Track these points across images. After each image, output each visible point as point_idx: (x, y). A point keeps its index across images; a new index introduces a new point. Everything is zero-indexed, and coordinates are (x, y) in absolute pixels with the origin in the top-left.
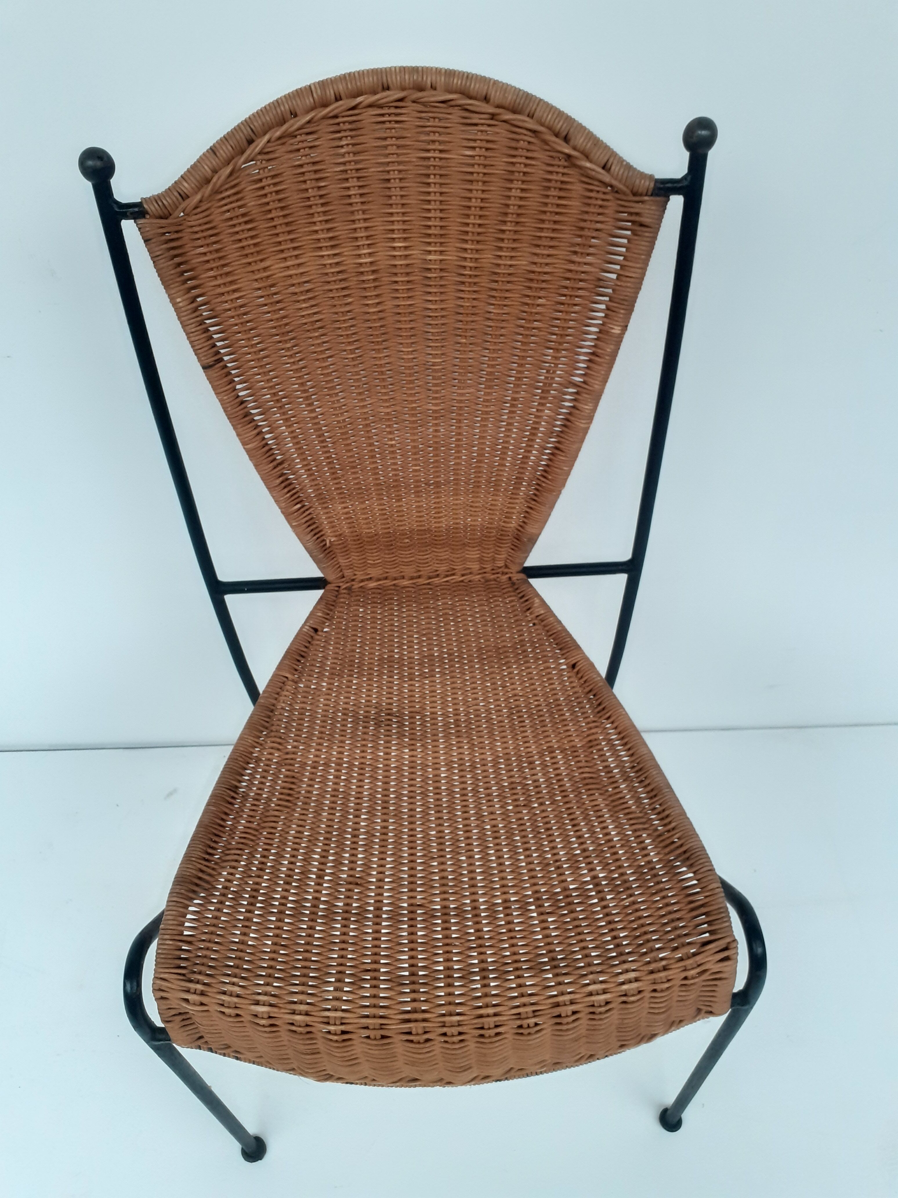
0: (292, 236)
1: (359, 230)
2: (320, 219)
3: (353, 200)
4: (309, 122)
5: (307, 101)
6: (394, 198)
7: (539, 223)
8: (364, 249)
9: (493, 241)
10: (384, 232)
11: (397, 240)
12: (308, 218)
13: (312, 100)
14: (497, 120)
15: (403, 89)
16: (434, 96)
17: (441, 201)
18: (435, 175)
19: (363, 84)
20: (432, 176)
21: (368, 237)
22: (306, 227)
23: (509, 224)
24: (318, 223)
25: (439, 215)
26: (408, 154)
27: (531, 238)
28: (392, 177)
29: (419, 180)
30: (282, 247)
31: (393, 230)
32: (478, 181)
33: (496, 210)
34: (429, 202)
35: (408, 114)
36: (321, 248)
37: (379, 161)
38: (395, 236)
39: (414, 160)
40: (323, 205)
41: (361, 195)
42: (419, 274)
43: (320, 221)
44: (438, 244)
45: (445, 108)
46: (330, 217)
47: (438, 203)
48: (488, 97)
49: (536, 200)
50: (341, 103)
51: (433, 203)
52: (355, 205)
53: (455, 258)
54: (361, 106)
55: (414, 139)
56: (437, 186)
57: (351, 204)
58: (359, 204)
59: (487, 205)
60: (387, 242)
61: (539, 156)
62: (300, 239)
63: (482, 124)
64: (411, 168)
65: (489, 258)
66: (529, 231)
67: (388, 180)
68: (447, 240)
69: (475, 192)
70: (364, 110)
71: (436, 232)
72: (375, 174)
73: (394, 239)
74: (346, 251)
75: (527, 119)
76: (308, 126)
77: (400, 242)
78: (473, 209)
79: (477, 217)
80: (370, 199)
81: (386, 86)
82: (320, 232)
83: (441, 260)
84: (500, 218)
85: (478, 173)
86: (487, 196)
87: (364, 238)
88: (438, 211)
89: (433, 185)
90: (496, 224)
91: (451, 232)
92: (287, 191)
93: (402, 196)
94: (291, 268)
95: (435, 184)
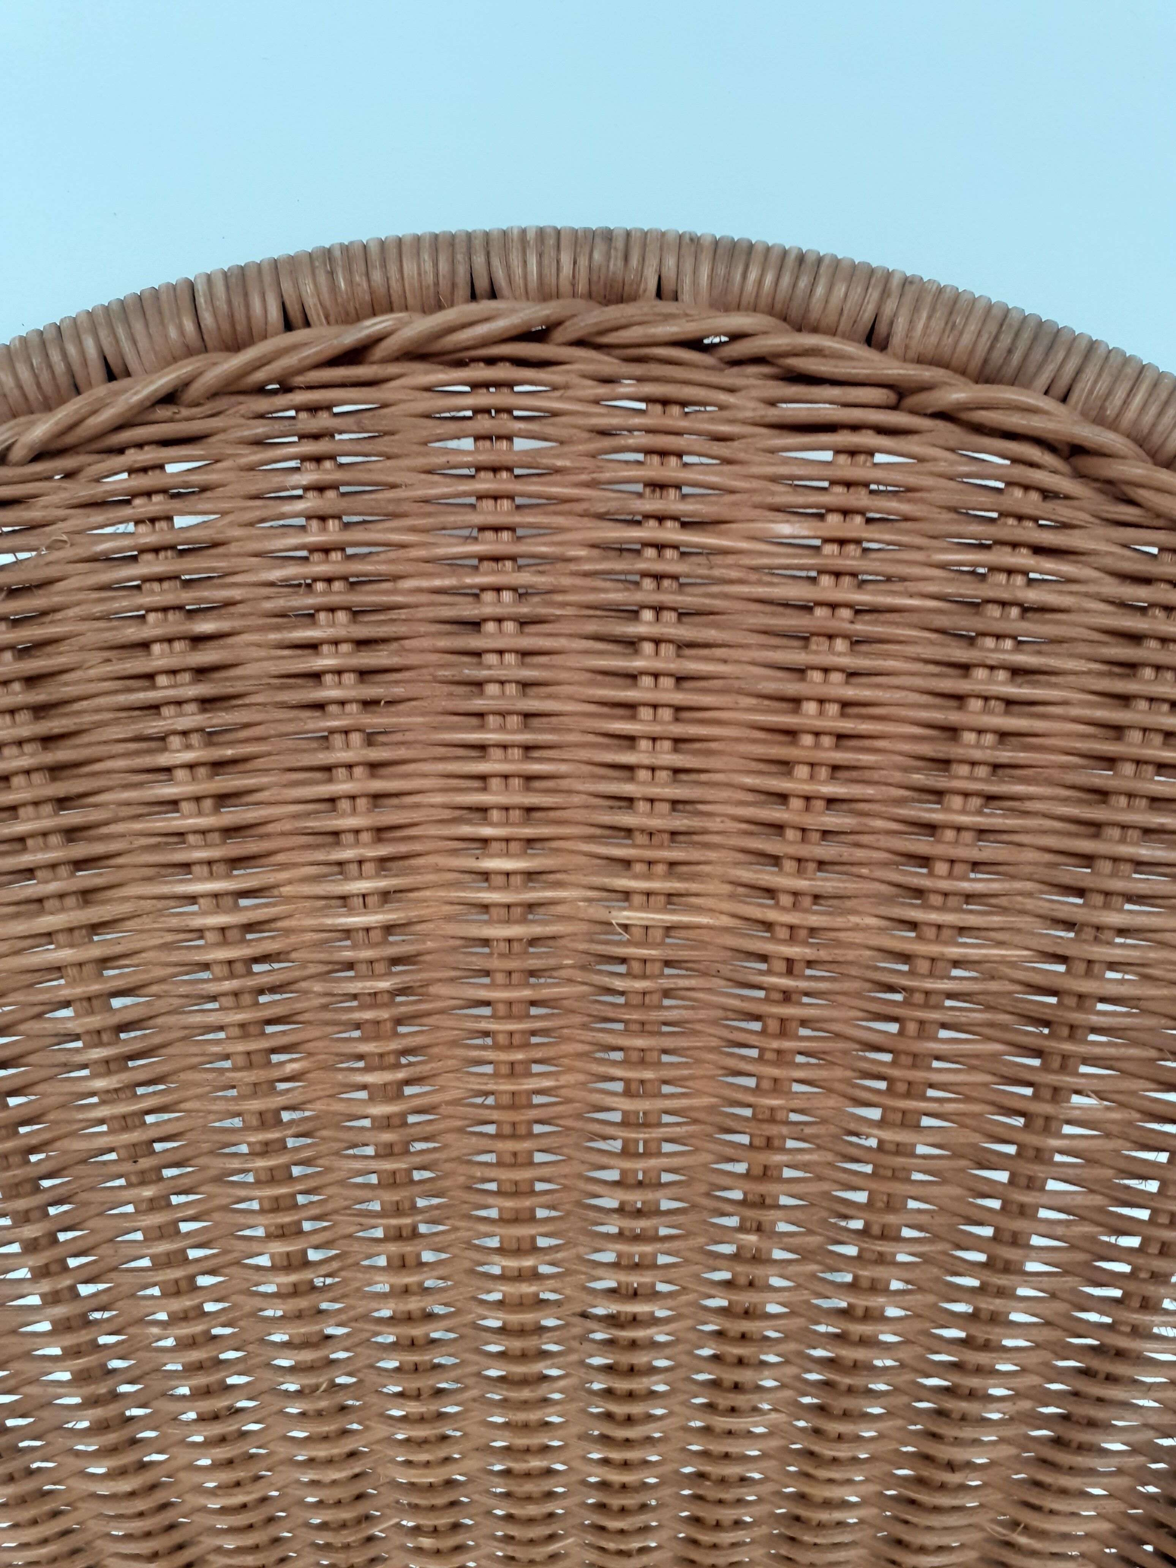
0: (72, 817)
1: (344, 805)
2: (189, 756)
3: (329, 692)
4: (170, 398)
5: (173, 333)
6: (492, 689)
7: (1089, 803)
8: (361, 877)
9: (885, 864)
10: (447, 814)
11: (495, 846)
12: (137, 753)
13: (189, 325)
14: (913, 412)
15: (546, 295)
16: (667, 318)
17: (678, 709)
18: (658, 609)
19: (394, 285)
20: (648, 615)
21: (380, 833)
22: (126, 787)
23: (957, 802)
24: (181, 774)
25: (667, 757)
26: (561, 530)
27: (1048, 857)
28: (488, 611)
29: (592, 627)
30: (26, 860)
31: (483, 810)
32: (831, 637)
33: (907, 747)
34: (630, 708)
35: (566, 387)
36: (186, 866)
37: (440, 551)
38: (487, 831)
39: (583, 553)
40: (206, 703)
41: (364, 674)
42: (579, 975)
43: (191, 766)
44: (660, 869)
45: (706, 368)
46: (229, 752)
47: (666, 714)
48: (882, 329)
49: (1075, 712)
50: (300, 335)
51: (645, 713)
52: (333, 709)
53: (725, 921)
54: (381, 351)
55: (584, 477)
56: (667, 650)
57: (320, 706)
58: (353, 708)
59: (865, 727)
60: (454, 852)
61: (1091, 545)
62: (104, 830)
63: (855, 428)
64: (566, 581)
65: (866, 929)
66: (1045, 832)
67: (475, 625)
68: (695, 855)
69: (816, 676)
70: (393, 369)
71: (655, 823)
72: (423, 598)
73: (485, 841)
74: (290, 882)
75: (1048, 404)
76: (163, 412)
77: (507, 854)
78: (807, 740)
79: (824, 772)
80: (399, 691)
81: (482, 284)
82: (185, 806)
83: (669, 929)
84: (918, 778)
85: (833, 606)
86: (866, 694)
87: (365, 837)
88: (667, 745)
89: (648, 648)
90: (900, 802)
91: (715, 824)
92: (63, 647)
93: (525, 685)
94: (61, 938)
95: (657, 642)
